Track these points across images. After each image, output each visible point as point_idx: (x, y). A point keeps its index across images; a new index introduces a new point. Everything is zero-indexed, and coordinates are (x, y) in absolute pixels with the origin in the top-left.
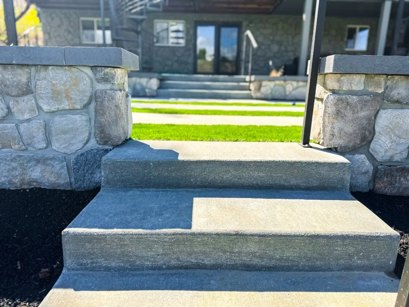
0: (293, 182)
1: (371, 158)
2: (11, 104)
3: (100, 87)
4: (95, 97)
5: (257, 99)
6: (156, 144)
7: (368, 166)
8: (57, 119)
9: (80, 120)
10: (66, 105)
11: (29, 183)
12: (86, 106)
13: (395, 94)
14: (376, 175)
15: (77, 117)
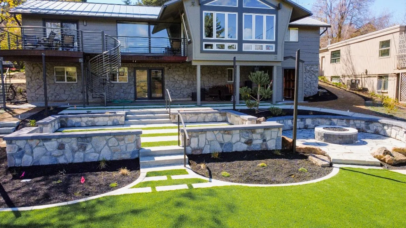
0: (176, 153)
1: (191, 147)
2: (119, 142)
3: (138, 138)
4: (136, 140)
5: (174, 123)
6: (147, 148)
7: (191, 149)
8: (129, 145)
9: (133, 144)
10: (130, 142)
11: (122, 158)
12: (134, 142)
13: (193, 135)
14: (192, 151)
15: (132, 144)
